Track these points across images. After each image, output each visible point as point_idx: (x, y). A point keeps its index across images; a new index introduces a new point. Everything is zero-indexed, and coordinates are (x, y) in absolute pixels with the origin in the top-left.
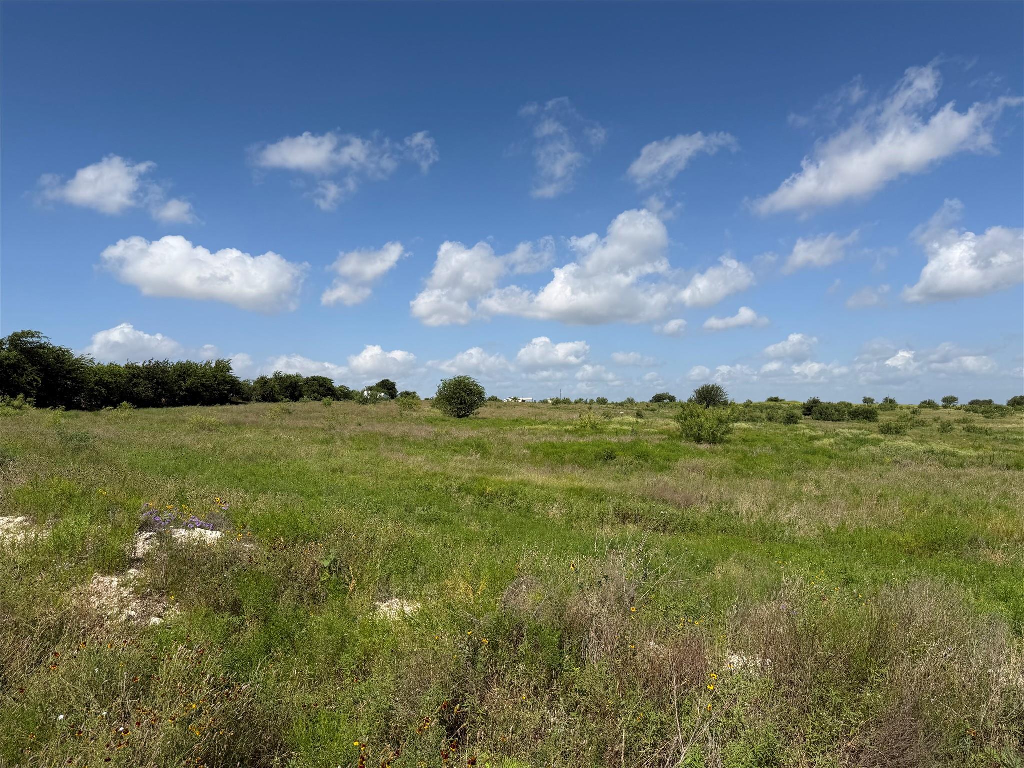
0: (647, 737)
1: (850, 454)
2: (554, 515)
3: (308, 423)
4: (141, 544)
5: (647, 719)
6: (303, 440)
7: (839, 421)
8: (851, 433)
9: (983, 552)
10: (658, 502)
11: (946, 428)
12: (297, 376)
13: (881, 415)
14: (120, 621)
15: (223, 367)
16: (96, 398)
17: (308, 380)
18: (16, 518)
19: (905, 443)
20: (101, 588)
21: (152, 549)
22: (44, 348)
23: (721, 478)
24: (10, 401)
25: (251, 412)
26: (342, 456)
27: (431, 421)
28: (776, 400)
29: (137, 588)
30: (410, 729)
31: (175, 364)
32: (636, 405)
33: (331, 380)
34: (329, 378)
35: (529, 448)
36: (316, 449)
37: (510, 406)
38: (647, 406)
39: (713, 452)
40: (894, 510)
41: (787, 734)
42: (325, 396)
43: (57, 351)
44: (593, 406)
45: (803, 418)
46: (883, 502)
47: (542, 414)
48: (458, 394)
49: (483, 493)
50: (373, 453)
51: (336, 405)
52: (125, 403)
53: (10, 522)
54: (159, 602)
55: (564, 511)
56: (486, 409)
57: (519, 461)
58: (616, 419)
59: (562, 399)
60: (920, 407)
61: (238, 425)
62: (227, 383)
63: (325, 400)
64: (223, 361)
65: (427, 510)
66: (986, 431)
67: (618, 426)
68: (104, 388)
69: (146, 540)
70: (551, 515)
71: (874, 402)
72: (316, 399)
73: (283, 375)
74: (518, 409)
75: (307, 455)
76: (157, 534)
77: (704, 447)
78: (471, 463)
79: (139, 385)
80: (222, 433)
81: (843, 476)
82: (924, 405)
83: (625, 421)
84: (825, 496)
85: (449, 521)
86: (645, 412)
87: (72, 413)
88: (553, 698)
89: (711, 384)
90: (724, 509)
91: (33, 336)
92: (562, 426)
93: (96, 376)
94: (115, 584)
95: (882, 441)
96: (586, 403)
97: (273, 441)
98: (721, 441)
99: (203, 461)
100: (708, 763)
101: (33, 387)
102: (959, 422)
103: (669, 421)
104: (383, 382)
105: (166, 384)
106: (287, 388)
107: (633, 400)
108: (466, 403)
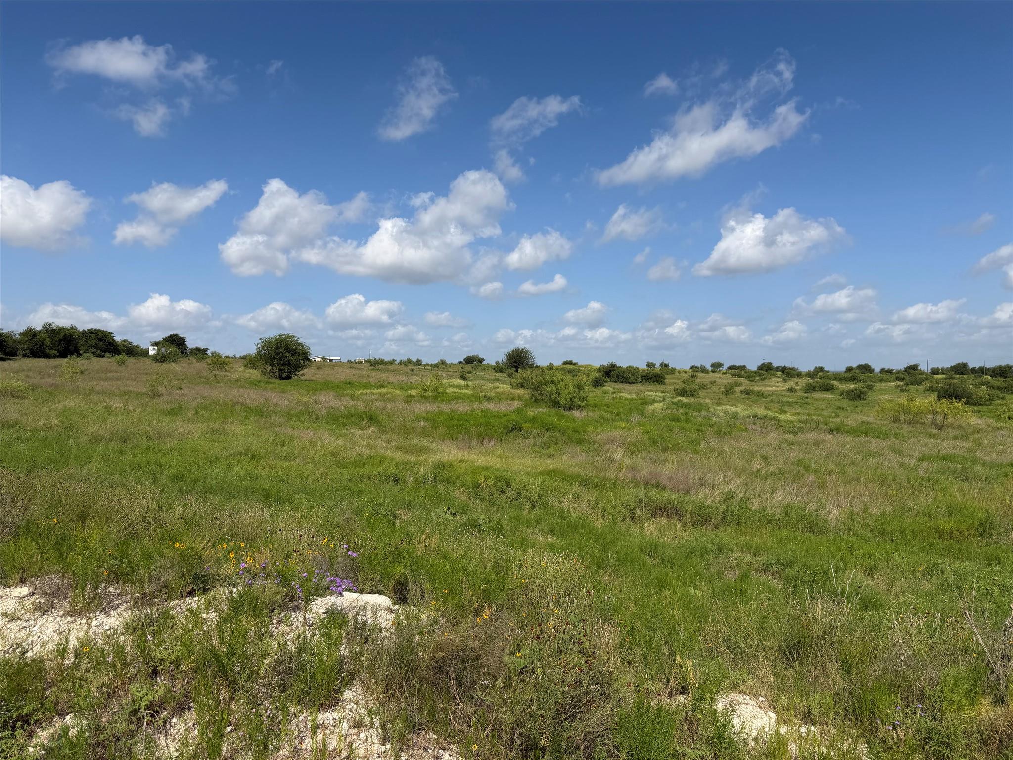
11: (728, 391)
12: (71, 328)
13: (667, 379)
17: (84, 333)
28: (570, 363)
32: (451, 366)
33: (111, 333)
42: (106, 351)
45: (606, 380)
48: (281, 354)
55: (584, 504)
60: (693, 371)
72: (95, 355)
73: (54, 326)
74: (327, 369)
82: (696, 369)
86: (467, 374)
92: (406, 390)
96: (399, 363)
98: (579, 407)
104: (171, 336)
106: (60, 341)
107: (445, 361)
108: (289, 364)
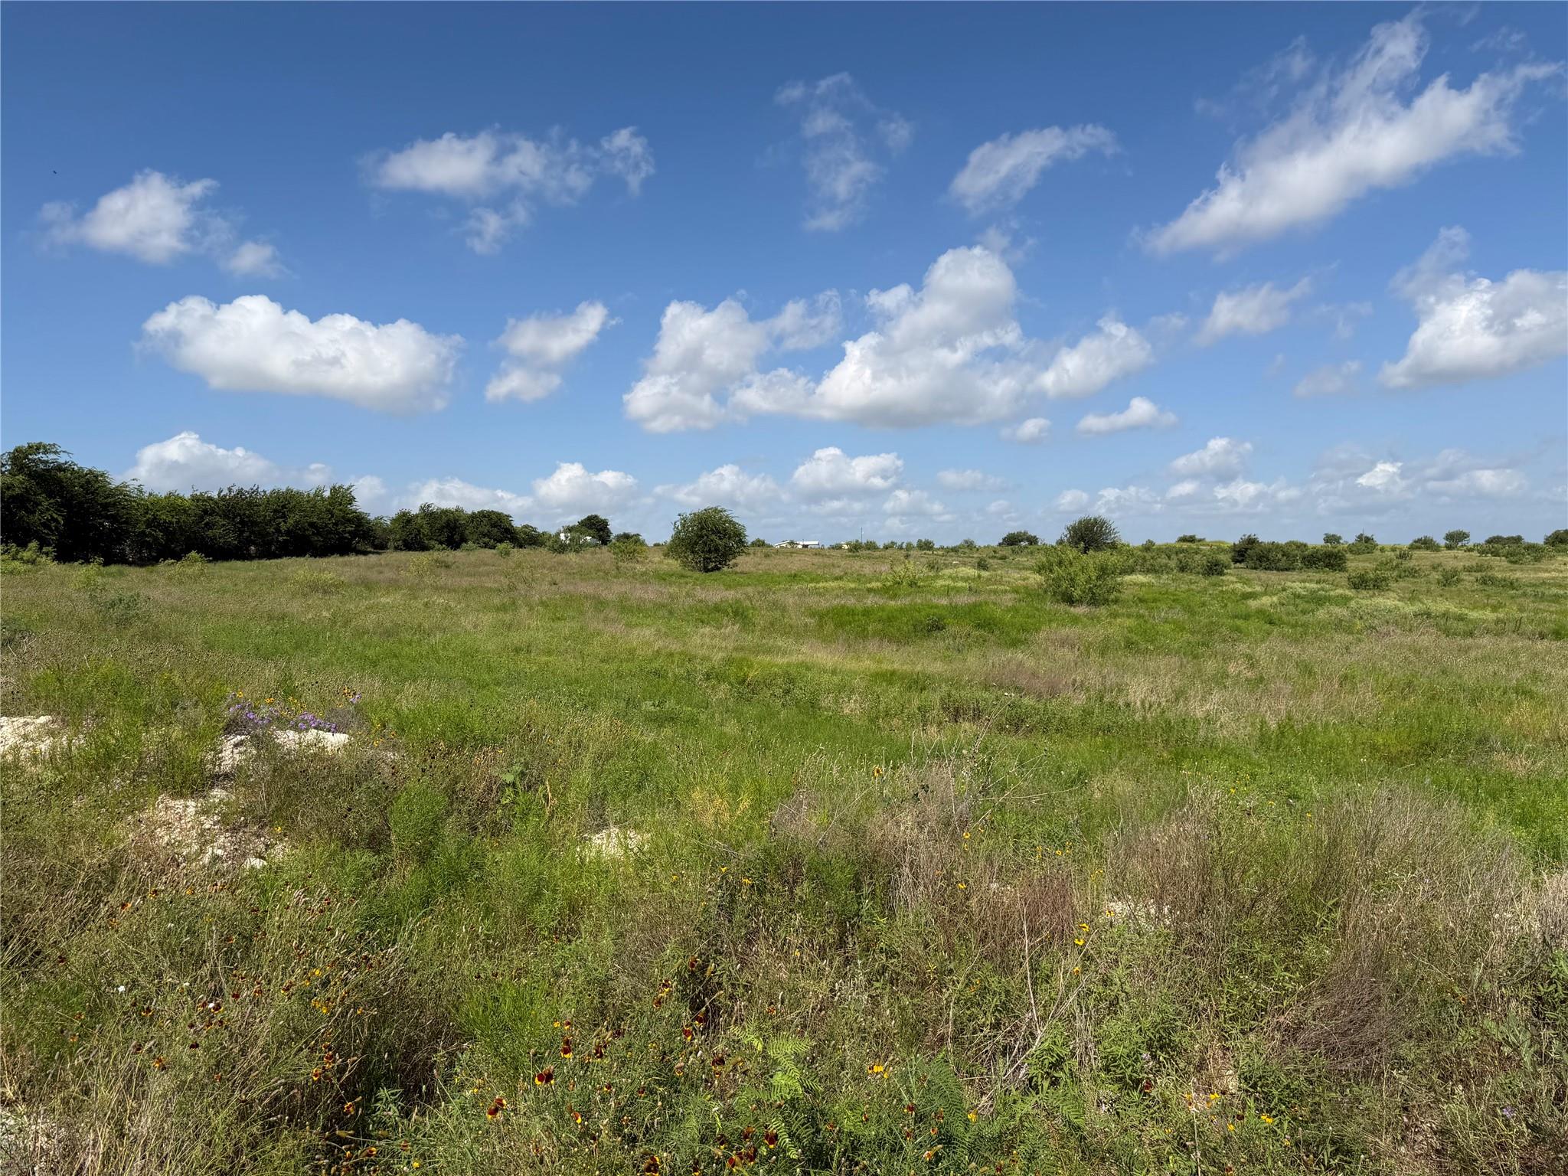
0: (985, 1014)
1: (1304, 618)
2: (851, 711)
3: (475, 581)
4: (229, 752)
5: (985, 988)
6: (468, 606)
7: (1287, 570)
8: (1305, 588)
9: (1496, 757)
10: (1008, 689)
11: (1449, 579)
12: (457, 511)
13: (1352, 561)
14: (201, 863)
15: (341, 498)
16: (149, 546)
17: (474, 517)
18: (37, 717)
19: (1387, 601)
20: (170, 816)
21: (245, 760)
22: (64, 470)
23: (1102, 654)
24: (17, 552)
25: (387, 565)
26: (529, 628)
27: (663, 578)
28: (1192, 539)
29: (224, 815)
30: (637, 1008)
31: (268, 493)
32: (978, 550)
33: (509, 516)
34: (506, 513)
35: (812, 615)
36: (488, 619)
37: (784, 553)
38: (995, 552)
39: (1093, 618)
40: (1367, 699)
41: (1191, 1007)
42: (501, 541)
43: (87, 474)
44: (911, 553)
45: (1233, 566)
46: (1348, 687)
47: (833, 565)
48: (705, 537)
49: (744, 681)
50: (575, 625)
51: (517, 554)
52: (193, 553)
53: (28, 724)
54: (259, 836)
55: (865, 705)
56: (747, 559)
57: (799, 634)
58: (947, 572)
59: (864, 541)
60: (1412, 547)
61: (369, 586)
62: (349, 520)
63: (501, 546)
64: (340, 487)
65: (658, 706)
66: (1512, 583)
67: (950, 582)
68: (160, 531)
69: (236, 746)
70: (847, 711)
71: (1341, 541)
72: (486, 546)
73: (434, 508)
74: (796, 558)
75: (475, 627)
76: (252, 737)
77: (1081, 610)
78: (725, 638)
79: (214, 525)
80: (344, 596)
81: (1289, 650)
82: (1418, 544)
83: (960, 575)
84: (1261, 679)
85: (693, 721)
86: (991, 561)
87: (114, 568)
88: (847, 961)
89: (1092, 516)
90: (1107, 699)
91: (46, 452)
92: (865, 583)
93: (147, 513)
94: (191, 810)
95: (1351, 599)
96: (901, 548)
97: (423, 607)
98: (1106, 601)
99: (318, 636)
100: (1074, 1048)
101: (51, 530)
102: (1469, 570)
103: (1028, 573)
104: (589, 519)
105: (255, 523)
106: (441, 529)
107: (972, 543)
108: (717, 550)
